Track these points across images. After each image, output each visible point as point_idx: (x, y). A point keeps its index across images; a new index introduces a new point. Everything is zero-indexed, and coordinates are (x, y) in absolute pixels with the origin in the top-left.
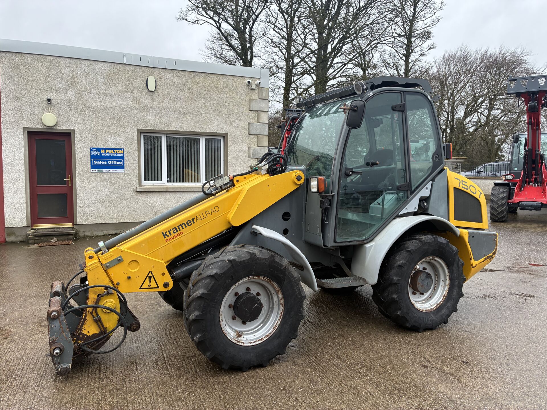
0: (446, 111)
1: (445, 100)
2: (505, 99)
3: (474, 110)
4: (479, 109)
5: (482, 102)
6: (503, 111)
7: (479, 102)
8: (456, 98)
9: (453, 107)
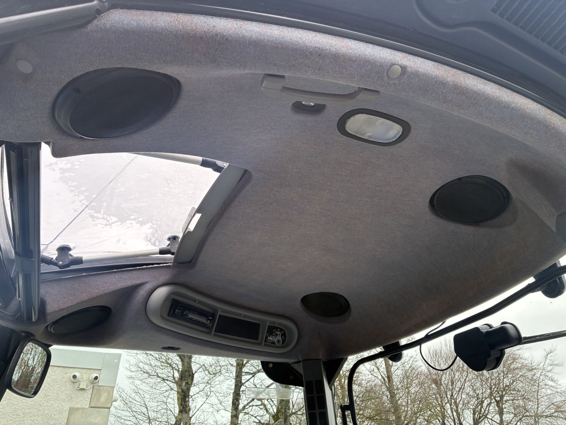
0: (451, 418)
1: (446, 403)
2: (513, 400)
3: (483, 416)
4: (487, 414)
5: (489, 405)
6: (515, 415)
7: (486, 405)
8: (457, 401)
9: (457, 411)
